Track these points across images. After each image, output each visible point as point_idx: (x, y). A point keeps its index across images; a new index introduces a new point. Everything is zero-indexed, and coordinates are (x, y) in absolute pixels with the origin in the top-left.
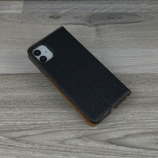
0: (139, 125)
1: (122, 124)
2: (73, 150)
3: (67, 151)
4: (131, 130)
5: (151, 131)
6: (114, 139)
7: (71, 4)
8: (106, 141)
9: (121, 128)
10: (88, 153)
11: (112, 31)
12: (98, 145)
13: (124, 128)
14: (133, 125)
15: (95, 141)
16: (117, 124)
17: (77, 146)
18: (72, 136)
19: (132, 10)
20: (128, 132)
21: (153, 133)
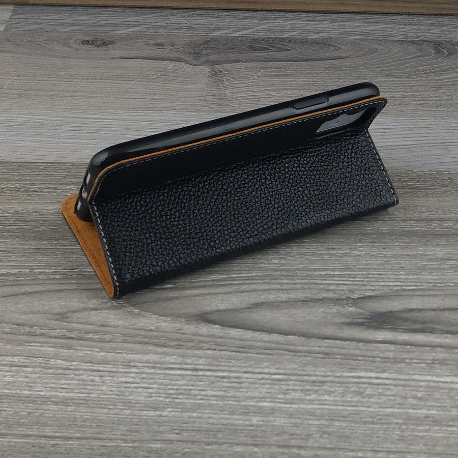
0: (298, 281)
1: (248, 278)
2: (91, 336)
3: (72, 338)
4: (274, 292)
5: (330, 295)
6: (219, 311)
7: (149, 16)
8: (192, 316)
9: (244, 287)
10: (135, 342)
11: (256, 77)
12: (166, 324)
13: (253, 287)
14: (280, 281)
15: (161, 316)
16: (233, 279)
17: (103, 326)
18: (94, 304)
19: (318, 33)
20: (263, 298)
21: (337, 301)
